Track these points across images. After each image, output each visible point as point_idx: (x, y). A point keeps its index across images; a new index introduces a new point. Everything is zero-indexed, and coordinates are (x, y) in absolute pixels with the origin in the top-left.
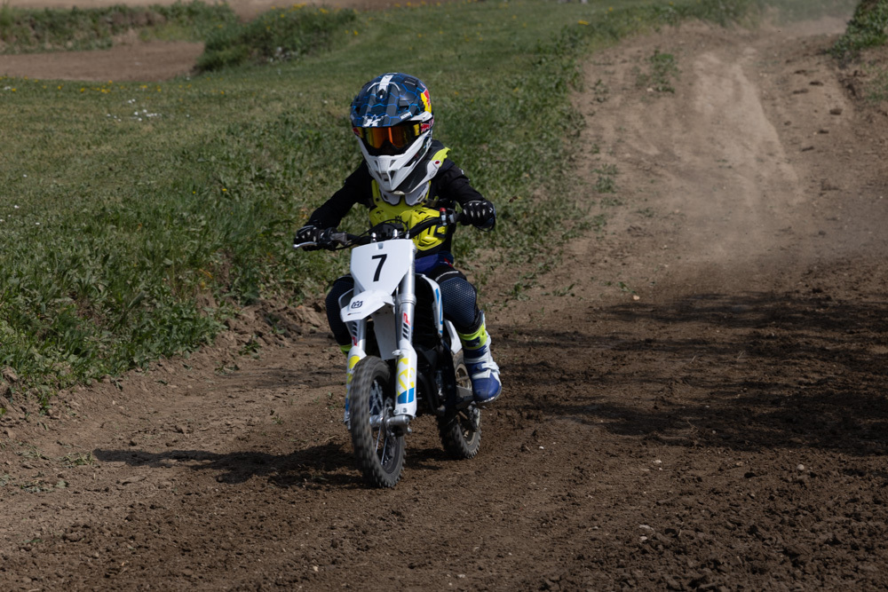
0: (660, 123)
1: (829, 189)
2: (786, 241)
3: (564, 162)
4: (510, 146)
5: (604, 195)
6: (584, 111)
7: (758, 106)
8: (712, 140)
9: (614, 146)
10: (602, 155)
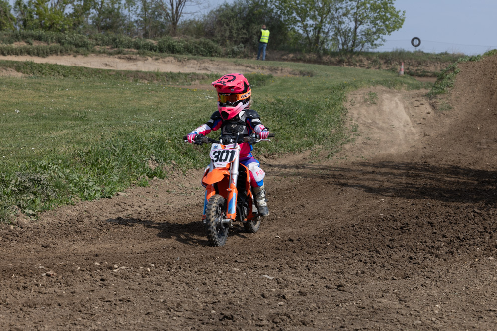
0: (372, 113)
1: (427, 135)
2: (413, 149)
3: (341, 122)
4: (324, 116)
5: (354, 133)
6: (348, 108)
7: (403, 110)
8: (389, 119)
9: (357, 119)
10: (354, 121)
